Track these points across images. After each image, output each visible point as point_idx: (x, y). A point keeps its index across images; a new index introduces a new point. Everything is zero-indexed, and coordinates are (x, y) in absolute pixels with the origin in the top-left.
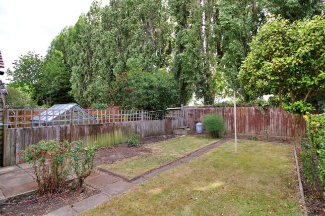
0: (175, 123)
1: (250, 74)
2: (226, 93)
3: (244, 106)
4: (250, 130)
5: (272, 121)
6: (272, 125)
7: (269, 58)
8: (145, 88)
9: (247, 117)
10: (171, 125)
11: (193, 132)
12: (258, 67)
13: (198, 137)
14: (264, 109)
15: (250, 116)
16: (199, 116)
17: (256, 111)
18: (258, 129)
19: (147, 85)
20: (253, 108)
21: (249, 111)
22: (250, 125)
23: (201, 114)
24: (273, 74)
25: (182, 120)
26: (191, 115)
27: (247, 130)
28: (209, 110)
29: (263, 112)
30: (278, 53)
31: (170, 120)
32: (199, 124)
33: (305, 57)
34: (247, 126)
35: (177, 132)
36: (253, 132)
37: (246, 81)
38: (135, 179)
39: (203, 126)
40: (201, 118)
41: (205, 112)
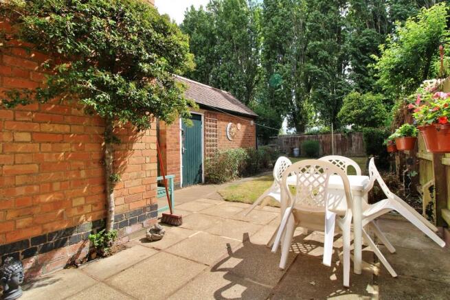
4: (337, 151)
5: (353, 144)
6: (354, 147)
7: (353, 109)
11: (292, 155)
12: (348, 113)
14: (348, 135)
16: (294, 143)
17: (342, 136)
20: (340, 134)
22: (337, 148)
23: (296, 141)
24: (354, 116)
26: (287, 142)
27: (335, 151)
28: (304, 138)
29: (347, 138)
30: (356, 108)
32: (296, 149)
33: (366, 110)
36: (340, 153)
39: (300, 150)
40: (297, 145)
41: (300, 139)
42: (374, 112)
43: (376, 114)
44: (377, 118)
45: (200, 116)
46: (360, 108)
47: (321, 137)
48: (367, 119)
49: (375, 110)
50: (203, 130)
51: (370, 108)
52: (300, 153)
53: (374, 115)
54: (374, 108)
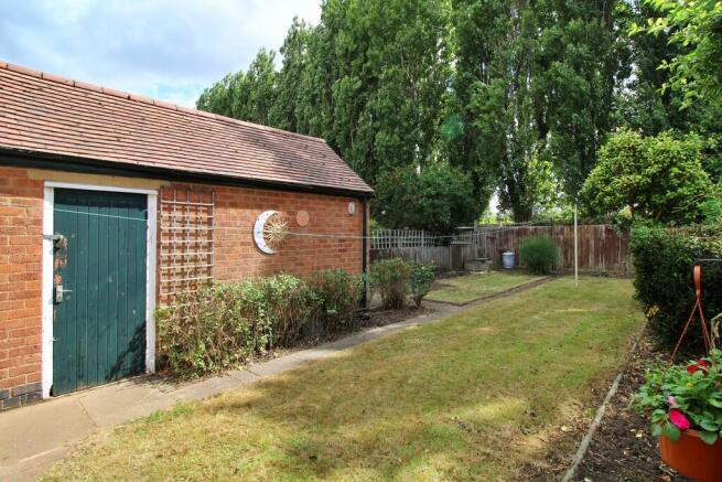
0: (466, 252)
1: (598, 190)
2: (554, 200)
3: (586, 223)
4: (597, 262)
7: (619, 171)
8: (429, 196)
9: (592, 242)
10: (460, 255)
11: (499, 266)
12: (607, 182)
13: (509, 274)
14: (621, 227)
15: (597, 239)
16: (506, 241)
17: (608, 231)
18: (610, 261)
19: (433, 192)
20: (603, 227)
21: (596, 231)
22: (597, 255)
23: (511, 237)
24: (621, 191)
25: (476, 248)
26: (493, 239)
27: (591, 262)
28: (525, 230)
29: (619, 234)
30: (627, 169)
31: (458, 247)
32: (508, 254)
33: (653, 176)
34: (591, 257)
35: (472, 266)
36: (602, 267)
37: (592, 196)
38: (465, 304)
39: (516, 257)
40: (510, 245)
41: (519, 233)
42: (676, 182)
43: (680, 186)
44: (682, 197)
45: (145, 197)
46: (639, 170)
47: (562, 230)
48: (656, 199)
49: (678, 176)
50: (151, 234)
51: (665, 172)
52: (516, 262)
53: (673, 189)
54: (676, 170)
